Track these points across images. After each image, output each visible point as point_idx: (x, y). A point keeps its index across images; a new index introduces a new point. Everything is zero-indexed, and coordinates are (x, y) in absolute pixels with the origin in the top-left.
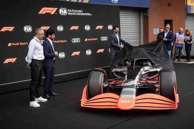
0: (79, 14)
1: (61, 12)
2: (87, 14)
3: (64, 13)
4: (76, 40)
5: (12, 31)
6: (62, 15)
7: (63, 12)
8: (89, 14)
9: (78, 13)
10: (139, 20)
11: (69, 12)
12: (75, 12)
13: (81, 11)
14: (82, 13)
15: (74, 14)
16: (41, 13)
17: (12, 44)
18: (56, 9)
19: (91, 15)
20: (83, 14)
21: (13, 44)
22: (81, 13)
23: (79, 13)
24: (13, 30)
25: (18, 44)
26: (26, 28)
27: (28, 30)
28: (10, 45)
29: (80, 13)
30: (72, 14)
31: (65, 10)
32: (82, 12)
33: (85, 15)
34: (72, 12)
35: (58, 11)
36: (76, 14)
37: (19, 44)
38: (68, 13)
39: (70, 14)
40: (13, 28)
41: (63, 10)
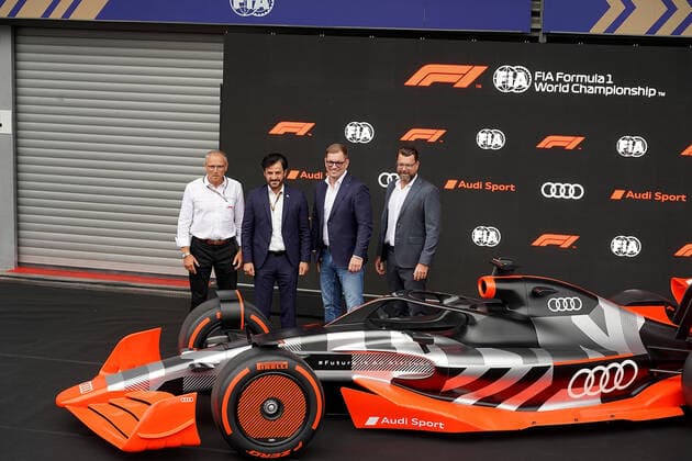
0: (592, 90)
1: (504, 80)
2: (635, 91)
3: (516, 86)
4: (563, 191)
5: (306, 134)
6: (506, 91)
7: (512, 79)
8: (649, 92)
9: (588, 84)
11: (540, 80)
12: (571, 84)
13: (602, 78)
14: (609, 85)
15: (563, 89)
16: (415, 84)
17: (300, 174)
18: (479, 70)
19: (663, 94)
20: (615, 91)
21: (304, 174)
22: (605, 85)
23: (594, 85)
24: (309, 132)
25: (319, 176)
26: (354, 128)
27: (358, 137)
28: (293, 175)
29: (597, 85)
30: (554, 89)
31: (521, 75)
32: (610, 82)
34: (554, 83)
35: (487, 78)
36: (577, 88)
38: (533, 84)
39: (543, 90)
40: (311, 125)
41: (511, 73)
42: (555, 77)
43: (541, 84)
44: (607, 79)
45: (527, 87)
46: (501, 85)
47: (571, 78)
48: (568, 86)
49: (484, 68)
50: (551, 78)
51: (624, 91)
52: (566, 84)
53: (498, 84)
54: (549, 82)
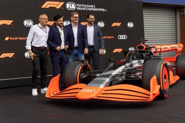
0: (91, 9)
1: (69, 6)
2: (100, 10)
3: (72, 8)
5: (10, 24)
6: (70, 9)
7: (71, 6)
8: (103, 10)
9: (89, 8)
10: (175, 18)
11: (78, 6)
12: (86, 7)
13: (93, 6)
14: (94, 8)
15: (84, 9)
16: (44, 7)
17: (9, 38)
18: (62, 3)
19: (106, 10)
20: (96, 9)
21: (11, 38)
22: (93, 8)
23: (91, 8)
25: (16, 38)
26: (26, 22)
27: (28, 25)
28: (7, 39)
30: (82, 9)
31: (73, 5)
32: (94, 7)
33: (98, 10)
34: (82, 7)
35: (64, 6)
36: (87, 9)
37: (18, 38)
38: (76, 8)
39: (79, 9)
40: (12, 21)
41: (71, 4)
42: (82, 6)
43: (78, 8)
44: (94, 6)
45: (75, 8)
46: (68, 8)
47: (86, 6)
48: (85, 8)
49: (63, 3)
50: (81, 6)
51: (98, 9)
52: (84, 7)
53: (68, 7)
54: (80, 7)
